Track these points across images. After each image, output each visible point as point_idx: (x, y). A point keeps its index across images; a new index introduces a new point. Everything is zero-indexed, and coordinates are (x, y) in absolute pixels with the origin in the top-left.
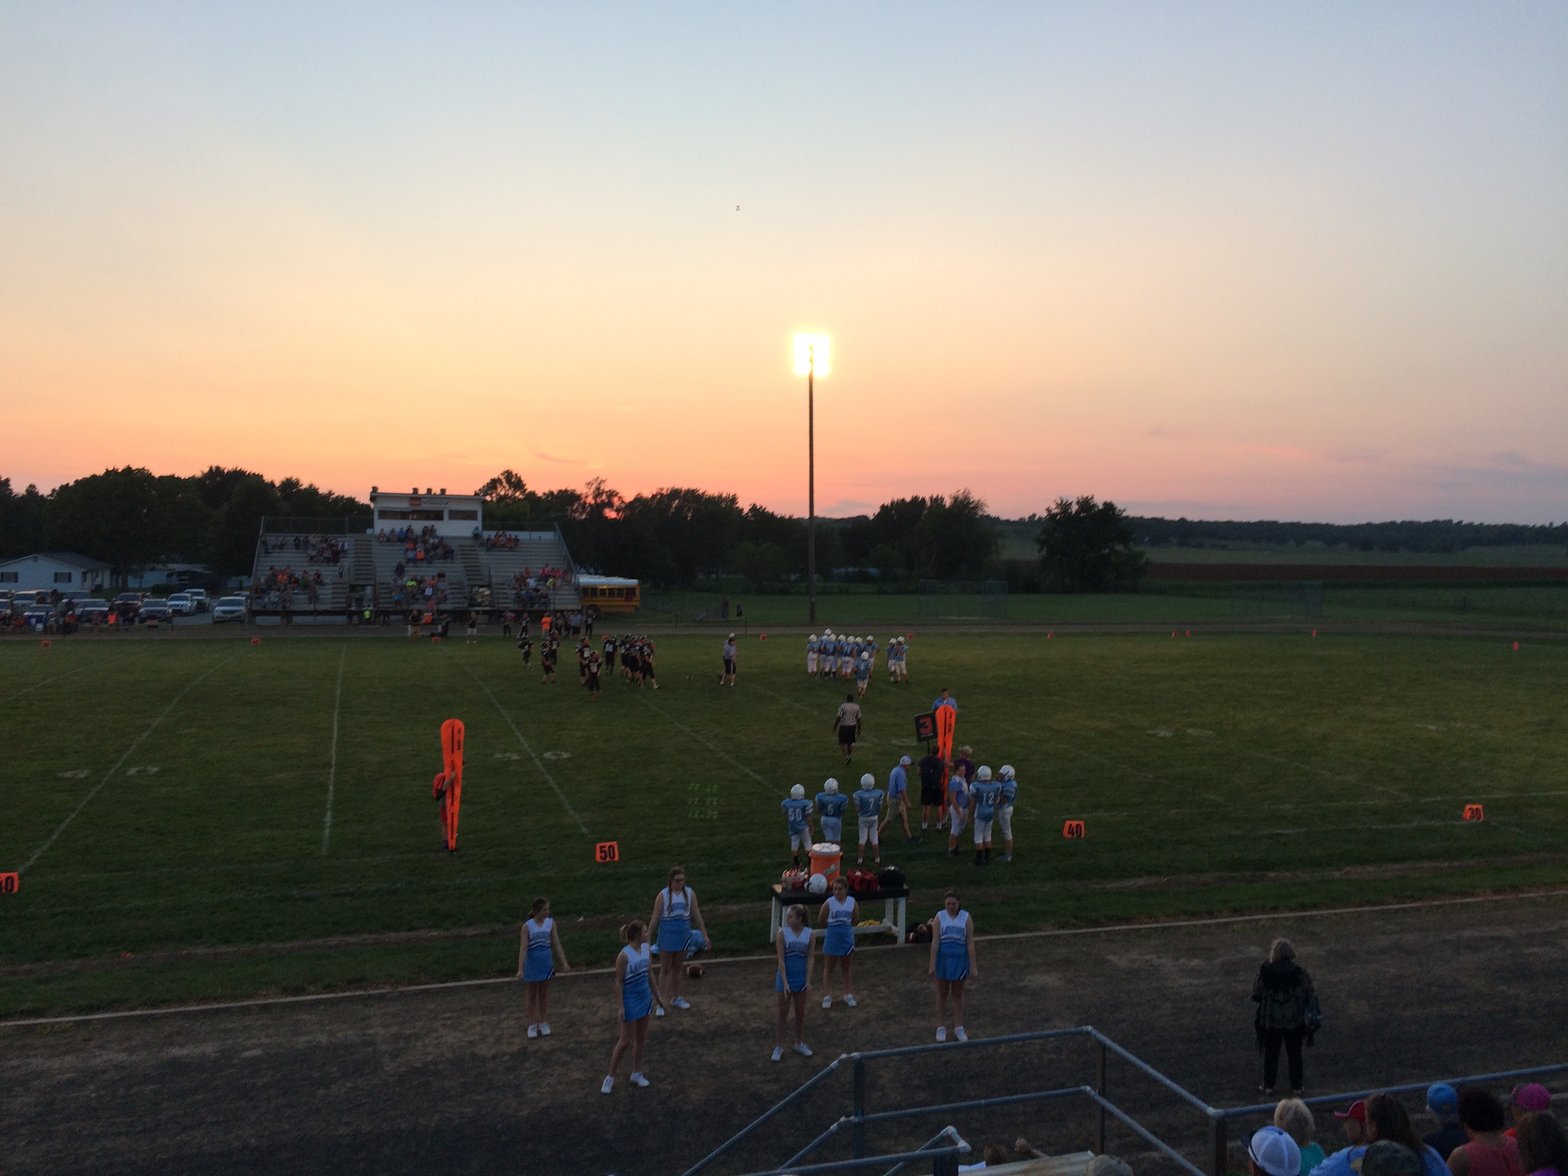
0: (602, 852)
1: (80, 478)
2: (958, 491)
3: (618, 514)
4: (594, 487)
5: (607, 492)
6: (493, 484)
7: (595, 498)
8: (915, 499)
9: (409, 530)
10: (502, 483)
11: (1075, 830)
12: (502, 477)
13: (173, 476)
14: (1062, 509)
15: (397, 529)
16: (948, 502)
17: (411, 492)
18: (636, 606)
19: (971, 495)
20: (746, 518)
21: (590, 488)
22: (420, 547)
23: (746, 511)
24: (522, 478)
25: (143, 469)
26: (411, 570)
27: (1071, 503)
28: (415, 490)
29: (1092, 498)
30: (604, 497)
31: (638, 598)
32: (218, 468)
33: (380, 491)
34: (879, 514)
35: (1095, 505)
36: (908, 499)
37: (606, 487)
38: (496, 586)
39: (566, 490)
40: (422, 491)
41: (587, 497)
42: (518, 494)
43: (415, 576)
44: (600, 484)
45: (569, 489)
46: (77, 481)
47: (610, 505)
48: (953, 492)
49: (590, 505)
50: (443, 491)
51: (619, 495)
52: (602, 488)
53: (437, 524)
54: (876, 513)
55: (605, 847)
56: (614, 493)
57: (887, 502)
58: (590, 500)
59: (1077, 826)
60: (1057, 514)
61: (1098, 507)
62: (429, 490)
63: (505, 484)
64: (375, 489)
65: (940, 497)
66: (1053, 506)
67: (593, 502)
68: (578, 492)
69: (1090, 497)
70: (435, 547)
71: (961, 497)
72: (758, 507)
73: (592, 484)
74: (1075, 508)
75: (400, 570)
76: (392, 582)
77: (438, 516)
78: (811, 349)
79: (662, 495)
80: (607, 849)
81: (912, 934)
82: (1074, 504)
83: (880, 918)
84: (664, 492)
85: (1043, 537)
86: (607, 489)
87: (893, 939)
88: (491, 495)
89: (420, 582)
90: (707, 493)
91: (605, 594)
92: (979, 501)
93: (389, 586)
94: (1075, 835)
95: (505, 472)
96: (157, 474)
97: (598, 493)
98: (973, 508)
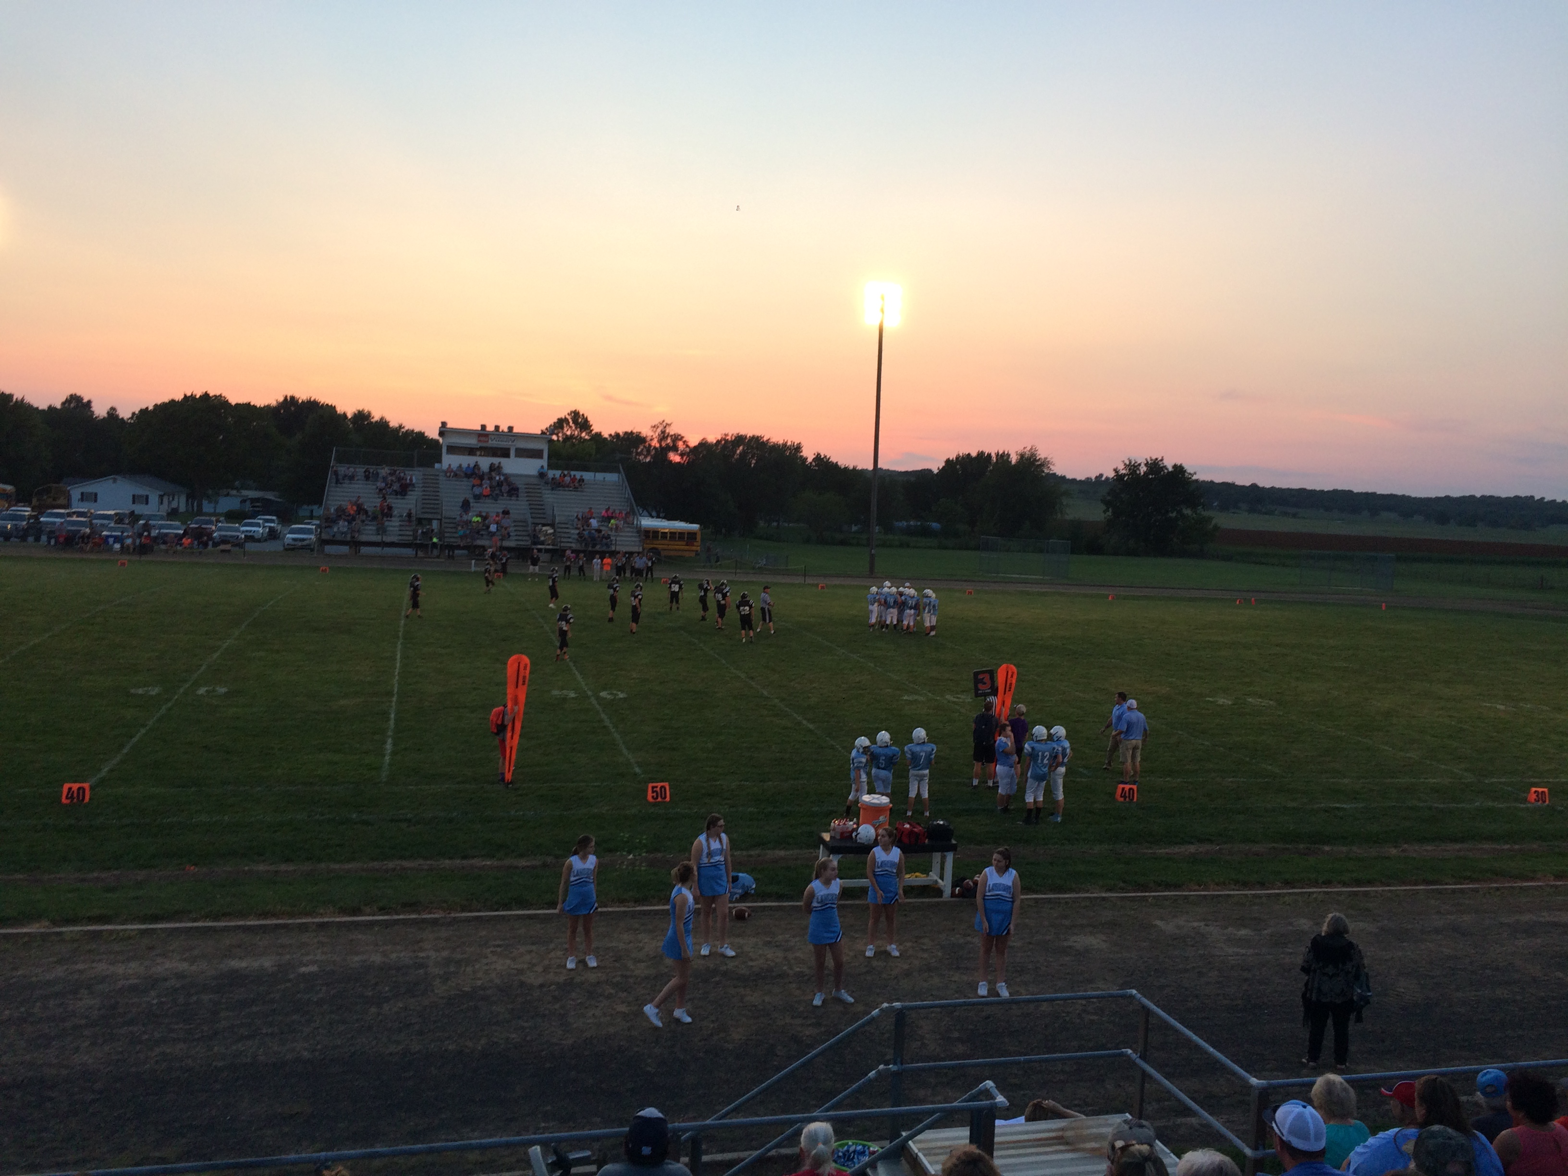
0: (653, 792)
1: (159, 403)
2: (1024, 448)
3: (682, 458)
4: (659, 430)
5: (672, 436)
6: (560, 423)
7: (660, 441)
8: (981, 454)
9: (476, 465)
10: (569, 422)
11: (1127, 795)
12: (569, 417)
13: (248, 405)
14: (1130, 470)
15: (465, 465)
16: (1014, 459)
17: (480, 428)
18: (697, 551)
19: (1038, 453)
20: (811, 466)
21: (655, 432)
22: (486, 483)
23: (810, 460)
24: (589, 419)
25: (220, 396)
26: (476, 507)
27: (1140, 465)
28: (483, 427)
29: (1162, 460)
30: (669, 440)
31: (699, 544)
32: (292, 398)
33: (449, 426)
34: (943, 467)
35: (1165, 467)
36: (974, 454)
37: (671, 431)
38: (560, 526)
39: (631, 432)
40: (490, 428)
41: (651, 440)
42: (583, 434)
43: (480, 512)
44: (665, 427)
45: (635, 431)
46: (156, 405)
47: (675, 448)
48: (1020, 448)
49: (655, 448)
50: (511, 429)
51: (684, 439)
52: (667, 431)
53: (503, 461)
54: (941, 468)
55: (657, 787)
56: (679, 437)
57: (953, 457)
58: (655, 443)
59: (1130, 789)
60: (1125, 475)
61: (1167, 469)
62: (497, 427)
63: (571, 423)
64: (444, 424)
65: (1006, 453)
66: (1121, 467)
67: (658, 445)
68: (644, 434)
69: (1159, 459)
70: (500, 484)
71: (1028, 454)
72: (822, 457)
73: (658, 427)
74: (1143, 469)
75: (466, 506)
76: (458, 518)
77: (505, 453)
78: (883, 299)
79: (726, 441)
80: (658, 789)
81: (958, 889)
82: (1143, 465)
83: (926, 871)
84: (729, 438)
85: (1109, 498)
86: (672, 433)
87: (939, 892)
88: (557, 435)
89: (485, 518)
90: (771, 441)
91: (666, 538)
92: (1046, 458)
93: (454, 521)
94: (1127, 799)
95: (571, 412)
96: (233, 401)
97: (663, 436)
98: (1040, 466)
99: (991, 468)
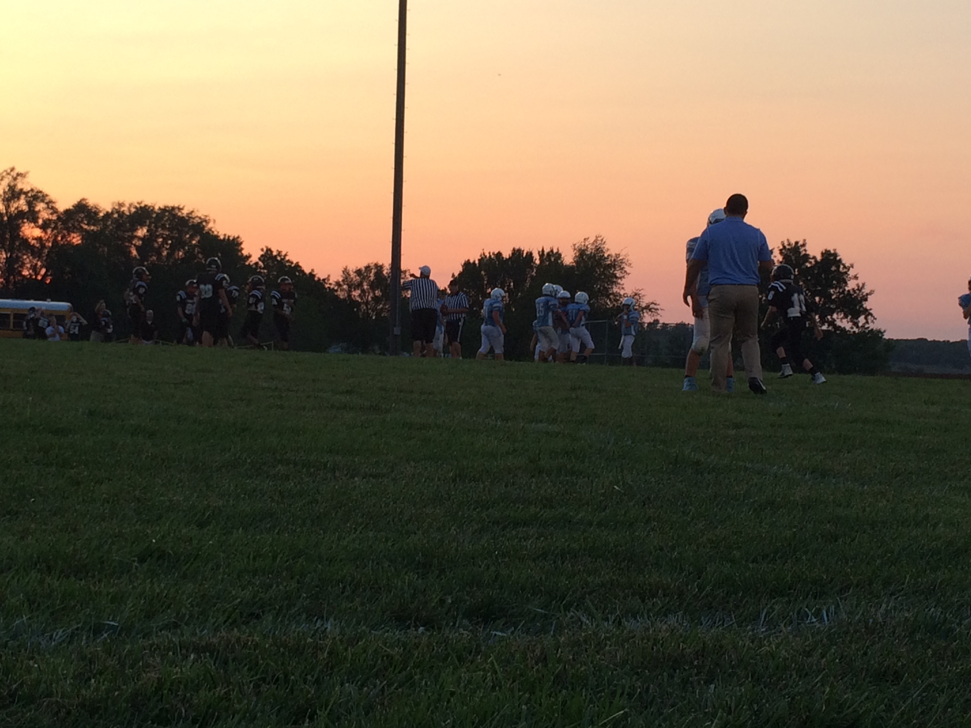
2: (585, 239)
4: (4, 184)
7: (6, 202)
8: (517, 253)
16: (568, 258)
19: (606, 246)
29: (804, 245)
30: (22, 202)
34: (460, 274)
35: (806, 257)
36: (506, 254)
37: (25, 184)
44: (15, 179)
47: (32, 216)
51: (48, 200)
52: (19, 186)
56: (40, 196)
57: (475, 258)
61: (814, 258)
65: (555, 251)
67: (4, 211)
69: (801, 243)
71: (591, 249)
72: (275, 253)
97: (12, 195)
98: (610, 266)
99: (534, 274)
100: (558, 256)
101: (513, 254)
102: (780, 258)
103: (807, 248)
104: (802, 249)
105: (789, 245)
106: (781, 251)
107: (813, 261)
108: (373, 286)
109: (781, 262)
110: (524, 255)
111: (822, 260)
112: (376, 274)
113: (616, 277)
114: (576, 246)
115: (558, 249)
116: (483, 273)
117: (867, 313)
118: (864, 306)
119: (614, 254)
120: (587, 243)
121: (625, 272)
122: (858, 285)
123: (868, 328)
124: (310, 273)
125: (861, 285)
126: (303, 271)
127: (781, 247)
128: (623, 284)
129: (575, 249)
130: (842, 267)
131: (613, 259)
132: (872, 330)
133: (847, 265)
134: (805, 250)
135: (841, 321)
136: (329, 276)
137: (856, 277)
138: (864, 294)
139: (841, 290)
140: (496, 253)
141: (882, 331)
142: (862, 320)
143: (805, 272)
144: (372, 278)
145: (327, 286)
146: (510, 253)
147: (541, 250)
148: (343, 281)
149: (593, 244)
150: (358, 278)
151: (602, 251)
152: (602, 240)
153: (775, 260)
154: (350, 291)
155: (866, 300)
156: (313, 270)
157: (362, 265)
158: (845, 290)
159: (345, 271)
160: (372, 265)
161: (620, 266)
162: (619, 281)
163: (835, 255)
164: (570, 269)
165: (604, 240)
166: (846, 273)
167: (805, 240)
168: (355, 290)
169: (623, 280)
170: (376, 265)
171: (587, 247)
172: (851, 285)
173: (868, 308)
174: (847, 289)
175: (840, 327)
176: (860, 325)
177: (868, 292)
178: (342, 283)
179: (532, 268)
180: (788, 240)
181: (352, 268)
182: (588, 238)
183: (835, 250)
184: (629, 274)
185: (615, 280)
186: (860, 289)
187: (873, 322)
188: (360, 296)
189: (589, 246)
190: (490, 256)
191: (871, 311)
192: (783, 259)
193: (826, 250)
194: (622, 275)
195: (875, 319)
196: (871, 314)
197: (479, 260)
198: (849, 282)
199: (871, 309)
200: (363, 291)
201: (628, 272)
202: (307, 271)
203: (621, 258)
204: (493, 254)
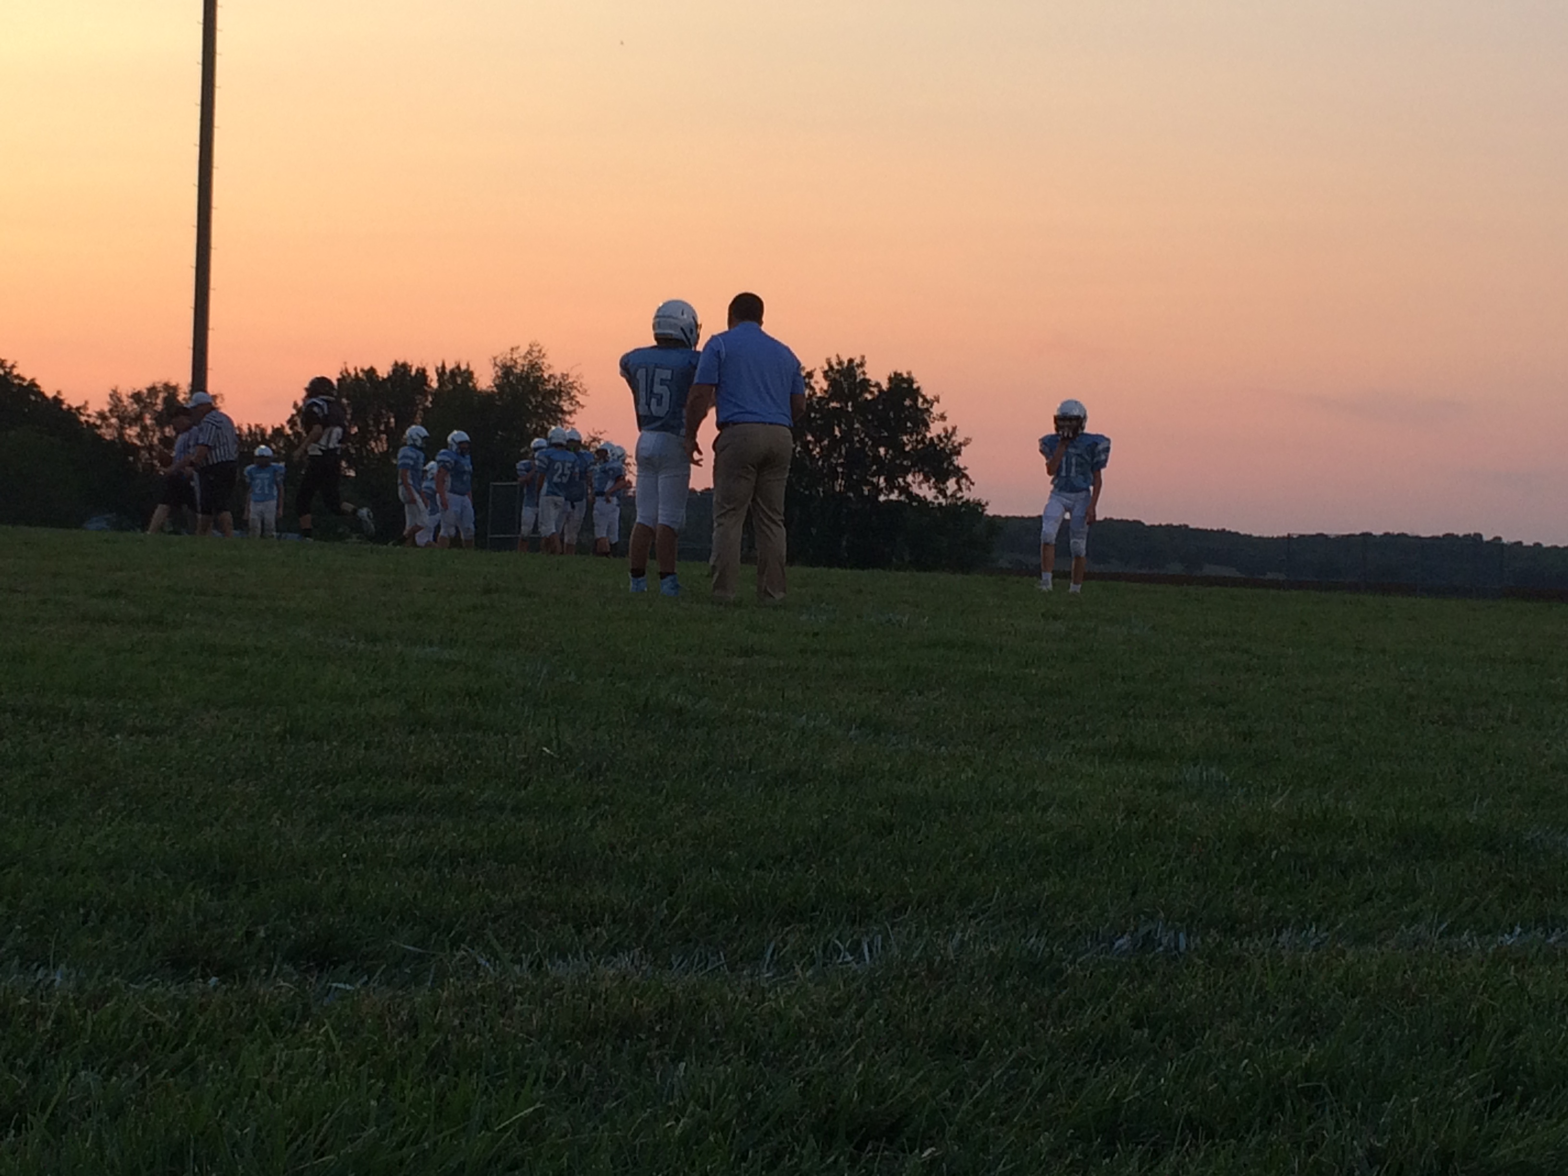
2: (512, 349)
8: (401, 370)
16: (485, 380)
19: (546, 361)
35: (866, 383)
36: (384, 371)
61: (878, 385)
65: (463, 367)
69: (857, 361)
71: (521, 365)
82: (818, 376)
92: (565, 376)
98: (552, 394)
99: (428, 404)
100: (469, 375)
101: (394, 371)
102: (825, 385)
103: (866, 369)
104: (859, 371)
105: (840, 363)
106: (826, 374)
107: (875, 390)
108: (161, 420)
109: (826, 392)
110: (413, 372)
111: (890, 389)
112: (165, 400)
113: (563, 412)
114: (498, 361)
115: (468, 365)
116: (344, 401)
117: (960, 474)
118: (956, 463)
119: (558, 375)
120: (515, 356)
121: (578, 402)
122: (946, 430)
123: (962, 498)
124: (55, 398)
125: (950, 430)
126: (42, 395)
127: (826, 368)
128: (573, 423)
129: (496, 365)
130: (920, 400)
131: (557, 382)
132: (968, 501)
133: (929, 397)
134: (864, 373)
135: (920, 488)
136: (86, 403)
137: (943, 417)
138: (956, 444)
139: (919, 438)
140: (366, 368)
141: (983, 503)
142: (951, 485)
143: (864, 408)
144: (159, 407)
145: (83, 419)
146: (390, 369)
147: (440, 365)
148: (111, 411)
149: (525, 357)
150: (135, 406)
151: (540, 369)
152: (540, 351)
153: (817, 388)
154: (121, 429)
155: (958, 453)
156: (59, 392)
157: (142, 385)
158: (925, 436)
159: (115, 395)
160: (159, 386)
161: (569, 394)
162: (568, 418)
163: (910, 381)
164: (487, 397)
165: (543, 352)
166: (927, 410)
167: (863, 357)
168: (130, 425)
169: (574, 415)
170: (167, 386)
171: (516, 362)
172: (935, 429)
173: (962, 466)
174: (929, 435)
175: (917, 496)
176: (949, 493)
177: (961, 440)
178: (108, 414)
179: (425, 394)
180: (838, 356)
181: (126, 390)
182: (518, 348)
183: (909, 373)
184: (583, 407)
185: (560, 416)
186: (948, 437)
187: (969, 489)
188: (139, 436)
189: (519, 361)
190: (357, 374)
191: (966, 472)
192: (829, 386)
193: (895, 374)
194: (572, 408)
195: (973, 484)
196: (966, 477)
197: (339, 380)
198: (931, 425)
199: (966, 468)
200: (144, 428)
201: (581, 403)
202: (50, 394)
203: (570, 380)
204: (362, 370)
